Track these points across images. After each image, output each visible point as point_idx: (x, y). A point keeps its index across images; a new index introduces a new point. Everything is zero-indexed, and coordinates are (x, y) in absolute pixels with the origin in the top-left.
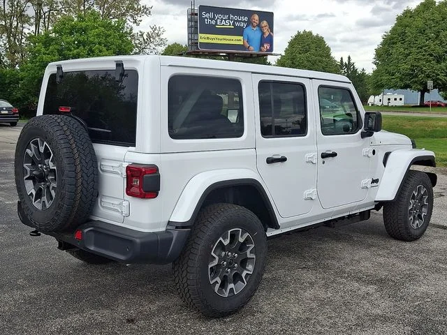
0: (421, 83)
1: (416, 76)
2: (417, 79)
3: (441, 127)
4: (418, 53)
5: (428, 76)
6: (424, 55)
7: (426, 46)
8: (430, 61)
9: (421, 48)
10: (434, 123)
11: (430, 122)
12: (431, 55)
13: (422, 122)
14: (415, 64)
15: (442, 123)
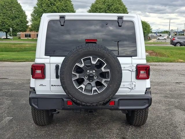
0: (7, 29)
1: (4, 26)
2: (4, 27)
3: (28, 47)
4: (4, 16)
5: (9, 26)
6: (6, 17)
7: (7, 13)
8: (9, 20)
9: (5, 14)
10: (24, 45)
11: (22, 45)
12: (9, 17)
13: (19, 45)
14: (3, 21)
15: (27, 45)
